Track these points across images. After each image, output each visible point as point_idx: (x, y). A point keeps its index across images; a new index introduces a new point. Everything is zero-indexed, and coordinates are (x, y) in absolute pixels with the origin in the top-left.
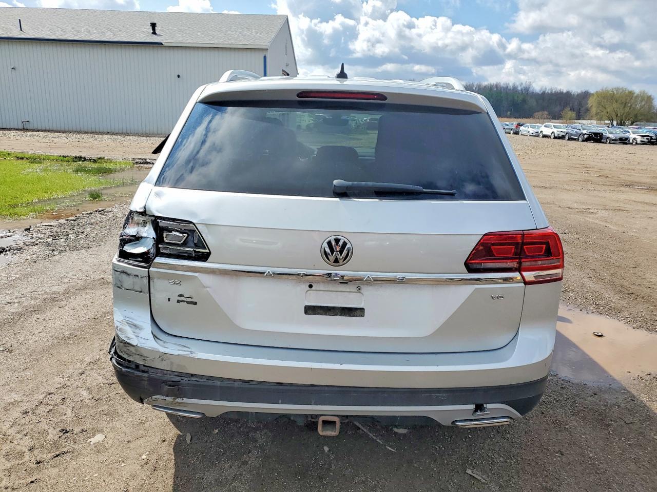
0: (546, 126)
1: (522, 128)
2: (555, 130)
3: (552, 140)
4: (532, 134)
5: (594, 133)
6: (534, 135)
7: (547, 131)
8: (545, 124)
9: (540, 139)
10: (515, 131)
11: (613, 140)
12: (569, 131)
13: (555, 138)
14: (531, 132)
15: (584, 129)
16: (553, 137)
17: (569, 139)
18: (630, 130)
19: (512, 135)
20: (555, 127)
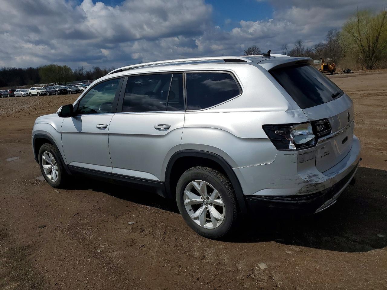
0: (31, 89)
1: (15, 93)
2: (39, 91)
3: (39, 97)
4: (24, 95)
5: (63, 89)
6: (25, 95)
7: (34, 92)
8: (30, 88)
9: (31, 97)
10: (10, 95)
11: (73, 92)
12: (48, 90)
13: (40, 95)
14: (23, 94)
15: (57, 88)
16: (39, 95)
17: (50, 95)
18: (78, 86)
19: (9, 98)
20: (38, 89)
